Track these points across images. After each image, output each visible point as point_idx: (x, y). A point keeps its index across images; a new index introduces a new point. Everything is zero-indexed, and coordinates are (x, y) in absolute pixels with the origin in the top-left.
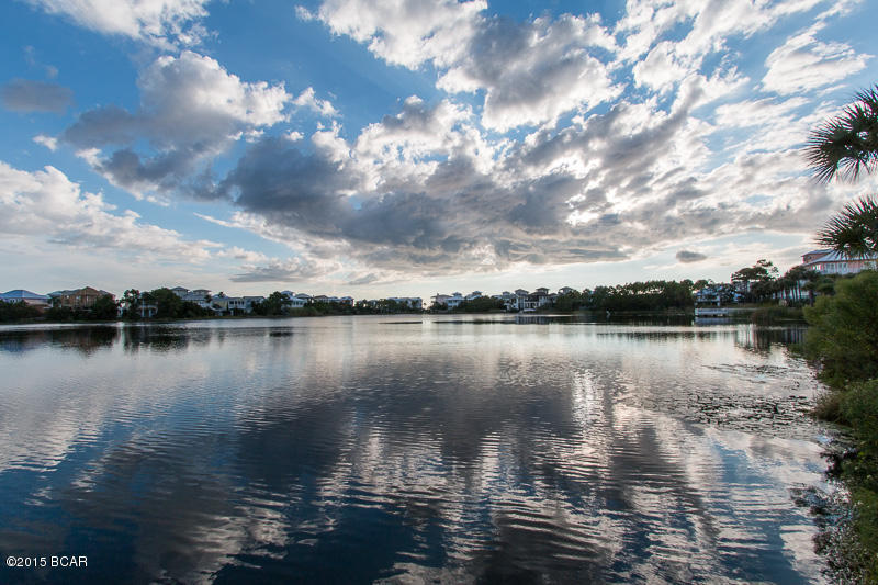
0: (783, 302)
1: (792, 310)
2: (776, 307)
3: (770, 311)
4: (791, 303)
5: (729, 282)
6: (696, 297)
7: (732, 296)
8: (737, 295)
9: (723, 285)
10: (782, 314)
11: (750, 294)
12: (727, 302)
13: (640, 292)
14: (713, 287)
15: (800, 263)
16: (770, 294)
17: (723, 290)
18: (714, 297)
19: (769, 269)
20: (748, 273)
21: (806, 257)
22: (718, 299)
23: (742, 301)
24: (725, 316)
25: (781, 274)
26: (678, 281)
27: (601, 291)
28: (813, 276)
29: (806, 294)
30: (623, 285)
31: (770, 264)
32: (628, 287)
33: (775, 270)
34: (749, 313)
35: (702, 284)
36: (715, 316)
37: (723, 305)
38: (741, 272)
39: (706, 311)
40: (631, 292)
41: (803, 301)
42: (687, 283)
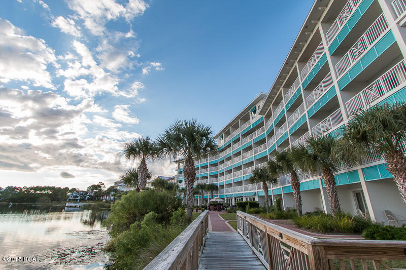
0: (104, 201)
1: (107, 205)
2: (101, 203)
3: (98, 205)
4: (107, 201)
5: (86, 190)
6: (69, 196)
7: (85, 197)
8: (87, 197)
9: (83, 191)
10: (103, 206)
11: (93, 196)
12: (83, 200)
13: (39, 192)
14: (78, 192)
15: (113, 185)
16: (100, 197)
17: (82, 194)
18: (77, 197)
19: (102, 186)
20: (95, 187)
21: (116, 183)
22: (79, 198)
23: (89, 199)
24: (80, 206)
25: (106, 189)
26: (62, 188)
27: (12, 189)
28: (116, 191)
29: (112, 198)
30: (28, 187)
31: (103, 184)
32: (31, 189)
33: (105, 187)
34: (90, 205)
35: (74, 190)
36: (75, 207)
37: (80, 201)
38: (92, 186)
39: (72, 204)
40: (33, 191)
41: (111, 201)
42: (67, 189)
